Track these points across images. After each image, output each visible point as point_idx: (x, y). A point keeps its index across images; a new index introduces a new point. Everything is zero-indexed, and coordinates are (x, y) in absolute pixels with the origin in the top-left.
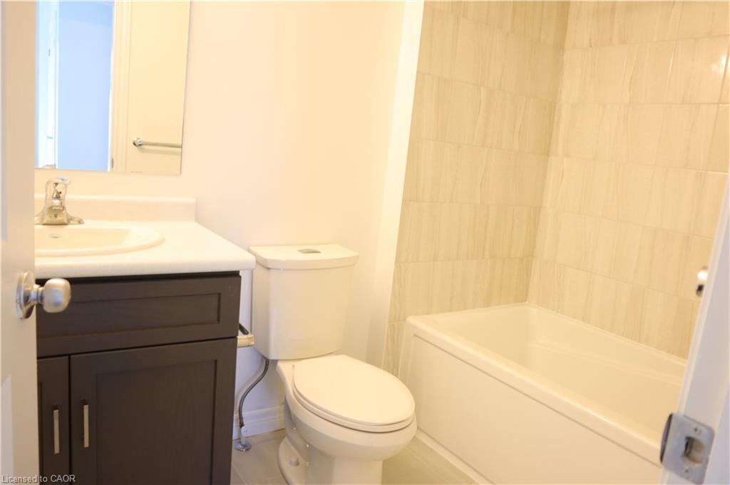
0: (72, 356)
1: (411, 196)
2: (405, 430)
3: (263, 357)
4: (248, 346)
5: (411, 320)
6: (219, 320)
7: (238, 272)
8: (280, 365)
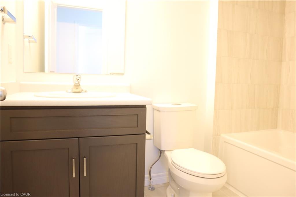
0: (80, 138)
1: (219, 81)
2: (222, 178)
3: (160, 150)
4: (151, 139)
5: (223, 135)
6: (138, 126)
7: (145, 105)
8: (166, 152)
